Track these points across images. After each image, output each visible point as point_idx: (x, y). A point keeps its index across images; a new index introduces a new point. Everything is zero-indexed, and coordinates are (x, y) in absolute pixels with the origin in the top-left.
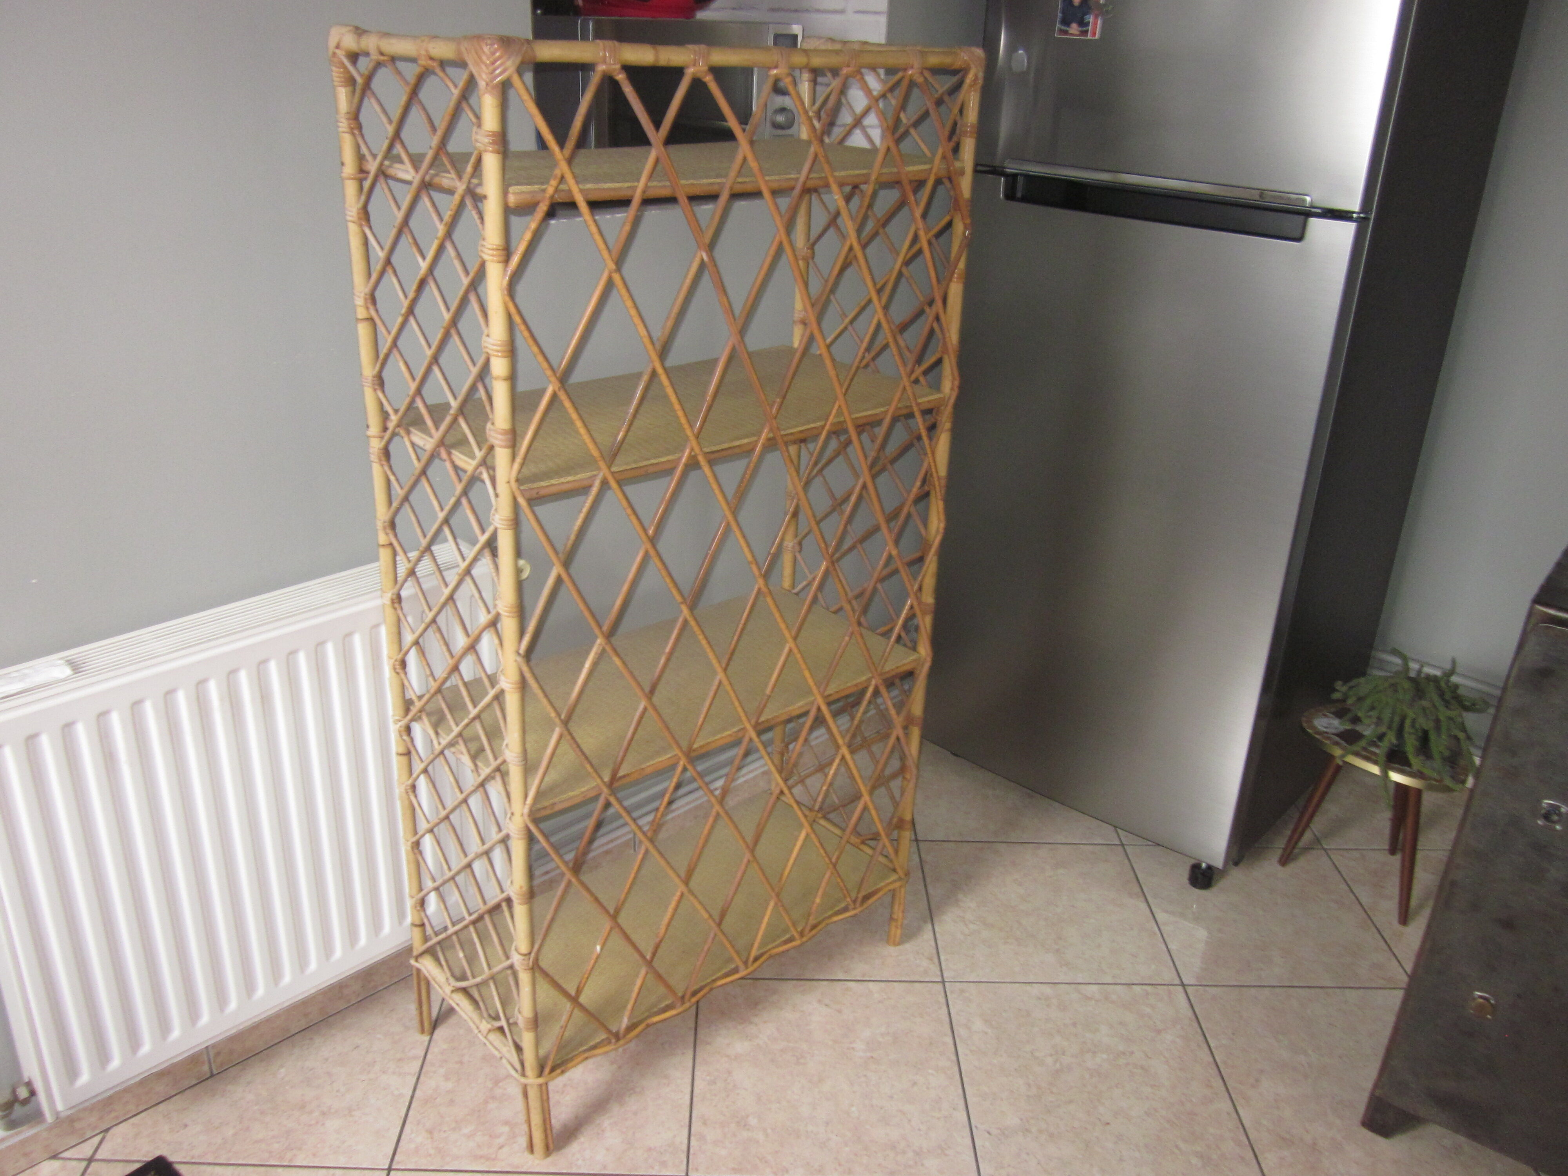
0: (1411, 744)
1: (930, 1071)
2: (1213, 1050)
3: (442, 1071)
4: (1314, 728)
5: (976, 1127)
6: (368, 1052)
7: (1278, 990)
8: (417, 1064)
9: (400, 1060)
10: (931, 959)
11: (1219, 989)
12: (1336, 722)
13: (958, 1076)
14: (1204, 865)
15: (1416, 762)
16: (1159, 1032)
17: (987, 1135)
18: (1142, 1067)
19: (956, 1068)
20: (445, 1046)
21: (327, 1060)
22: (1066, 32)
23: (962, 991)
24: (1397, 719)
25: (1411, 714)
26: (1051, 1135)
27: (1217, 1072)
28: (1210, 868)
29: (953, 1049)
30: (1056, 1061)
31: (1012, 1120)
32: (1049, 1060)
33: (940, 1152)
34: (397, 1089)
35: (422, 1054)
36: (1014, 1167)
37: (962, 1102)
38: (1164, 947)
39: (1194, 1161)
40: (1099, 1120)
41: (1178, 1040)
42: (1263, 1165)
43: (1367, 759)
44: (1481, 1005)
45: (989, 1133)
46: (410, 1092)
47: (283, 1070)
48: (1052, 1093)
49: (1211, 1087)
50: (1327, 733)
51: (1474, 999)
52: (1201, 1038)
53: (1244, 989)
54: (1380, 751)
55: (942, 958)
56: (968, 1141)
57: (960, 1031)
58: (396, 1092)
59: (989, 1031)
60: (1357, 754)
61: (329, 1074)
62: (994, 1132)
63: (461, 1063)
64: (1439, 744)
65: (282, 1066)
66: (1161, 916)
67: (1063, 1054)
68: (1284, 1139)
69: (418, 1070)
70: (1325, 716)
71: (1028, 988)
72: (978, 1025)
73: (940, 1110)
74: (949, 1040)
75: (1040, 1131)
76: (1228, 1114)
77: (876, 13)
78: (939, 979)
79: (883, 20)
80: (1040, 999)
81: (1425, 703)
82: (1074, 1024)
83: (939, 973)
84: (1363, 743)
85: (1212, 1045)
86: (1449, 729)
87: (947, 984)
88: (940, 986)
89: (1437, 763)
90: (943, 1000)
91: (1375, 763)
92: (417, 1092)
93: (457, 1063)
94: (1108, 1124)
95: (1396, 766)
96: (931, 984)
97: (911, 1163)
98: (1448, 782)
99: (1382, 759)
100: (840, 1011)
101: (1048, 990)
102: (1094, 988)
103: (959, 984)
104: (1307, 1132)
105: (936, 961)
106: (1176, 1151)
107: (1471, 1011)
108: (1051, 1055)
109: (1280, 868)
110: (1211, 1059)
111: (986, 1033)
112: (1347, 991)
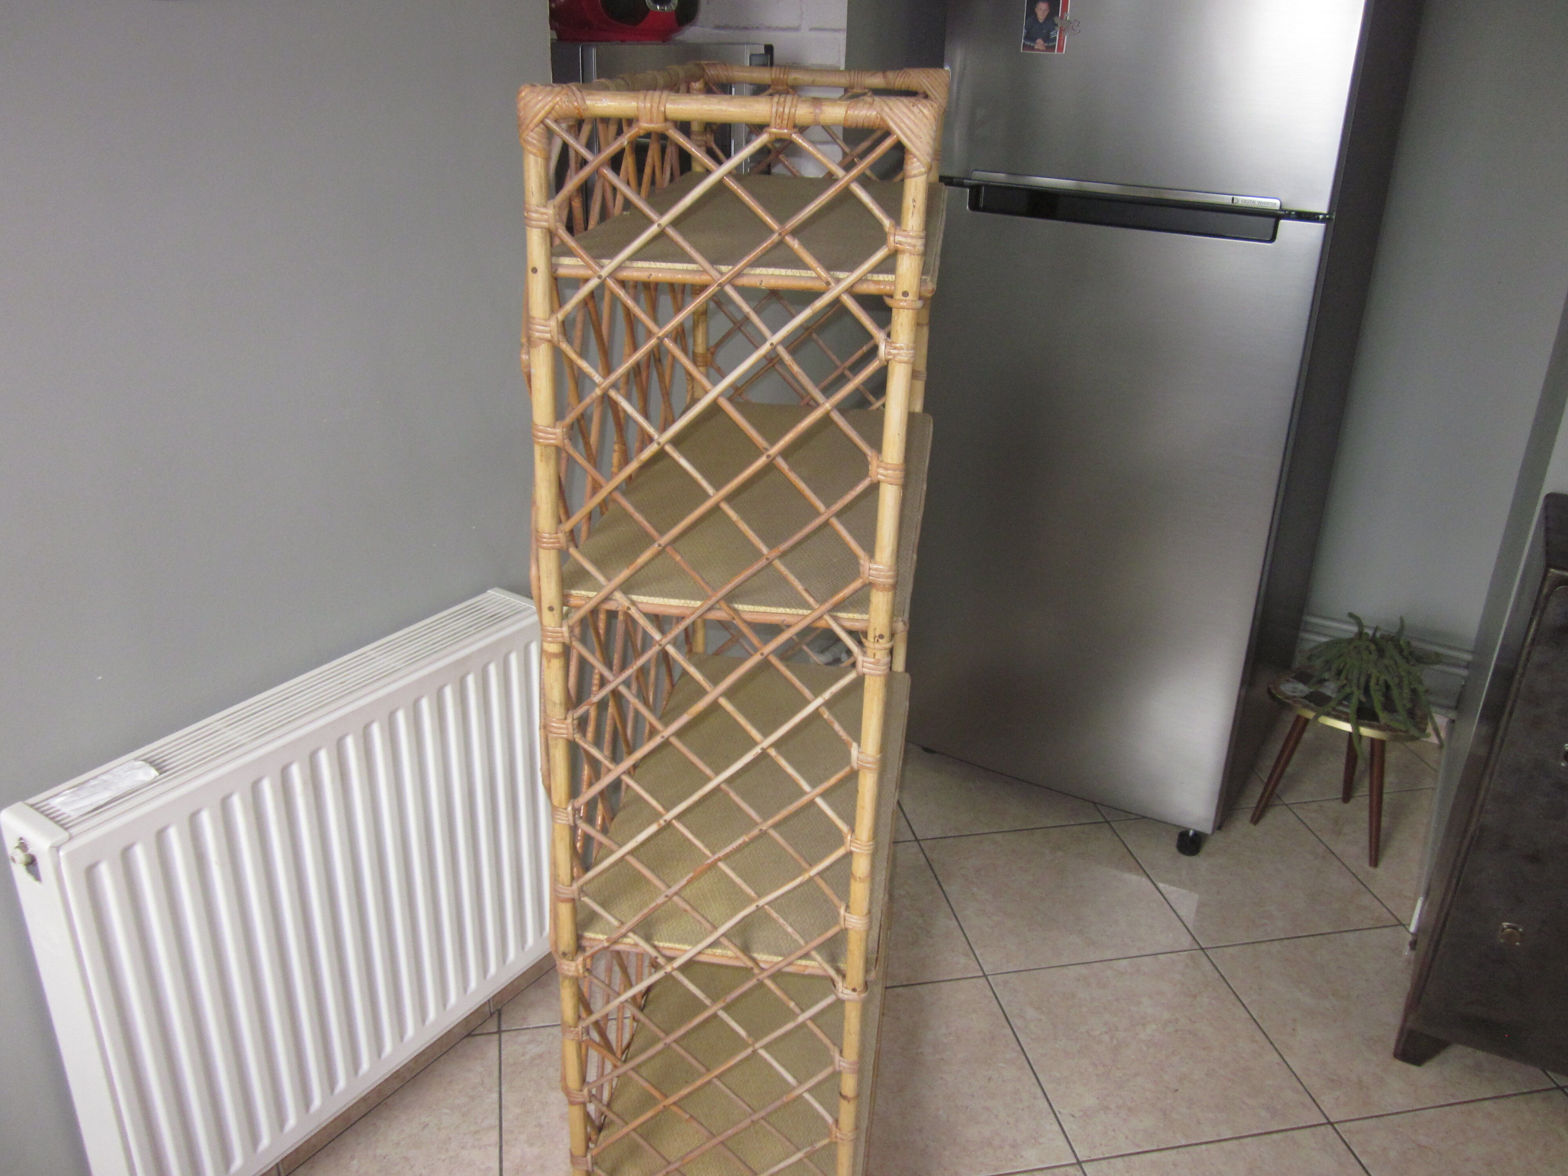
0: (1377, 700)
1: (1001, 1065)
2: (1247, 1006)
3: (523, 1137)
4: (1281, 693)
5: (1060, 1112)
6: (439, 1129)
7: (1286, 942)
8: (494, 1136)
9: (475, 1132)
10: (968, 956)
11: (1236, 948)
12: (1301, 687)
13: (1027, 1066)
14: (1191, 833)
15: (1383, 717)
16: (1195, 996)
17: (1072, 1119)
18: (1190, 1032)
19: (1023, 1058)
20: (518, 1111)
21: (398, 1144)
22: (1032, 48)
23: (1006, 983)
24: (1363, 680)
25: (1375, 673)
26: (1130, 1109)
27: (1256, 1026)
28: (1197, 834)
29: (1015, 1040)
30: (1112, 1038)
31: (1090, 1101)
32: (1106, 1038)
33: (1033, 1141)
34: (483, 1163)
35: (497, 1122)
36: (1105, 1146)
37: (1039, 1091)
38: (1173, 915)
39: (1263, 1113)
40: (1167, 1087)
41: (1214, 1002)
42: (1322, 1107)
43: (1338, 717)
44: (1511, 934)
45: (1073, 1116)
46: (497, 1165)
47: (355, 1162)
48: (1118, 1068)
49: (1257, 1041)
50: (1295, 697)
51: (1503, 929)
52: (1233, 997)
53: (1257, 945)
54: (1350, 710)
55: (977, 953)
56: (1056, 1127)
57: (1017, 1022)
58: (483, 1167)
59: (1043, 1017)
60: (1328, 715)
61: (406, 1159)
62: (1077, 1114)
63: (540, 1126)
64: (1402, 700)
65: (352, 1158)
66: (1161, 886)
67: (1117, 1030)
68: (1333, 1081)
69: (498, 1140)
70: (1288, 681)
71: (1065, 970)
72: (1031, 1013)
73: (1021, 1101)
74: (1009, 1032)
75: (1118, 1107)
76: (1278, 1064)
77: (835, 30)
78: (981, 974)
79: (842, 37)
80: (1079, 980)
81: (1386, 661)
82: (1117, 1000)
83: (978, 967)
84: (1333, 704)
85: (1245, 1002)
86: (1410, 684)
87: (990, 978)
88: (983, 980)
89: (1402, 715)
90: (991, 994)
91: (1347, 720)
92: (505, 1164)
93: (536, 1126)
94: (1177, 1090)
95: (1366, 722)
96: (974, 980)
97: (1010, 1156)
98: (1414, 732)
99: (1353, 717)
100: (898, 1019)
101: (1083, 970)
102: (1124, 963)
103: (1000, 975)
104: (1351, 1071)
105: (972, 956)
106: (1244, 1107)
107: (1502, 941)
108: (1106, 1032)
109: (1252, 827)
110: (1248, 1016)
111: (1041, 1020)
112: (1344, 934)
